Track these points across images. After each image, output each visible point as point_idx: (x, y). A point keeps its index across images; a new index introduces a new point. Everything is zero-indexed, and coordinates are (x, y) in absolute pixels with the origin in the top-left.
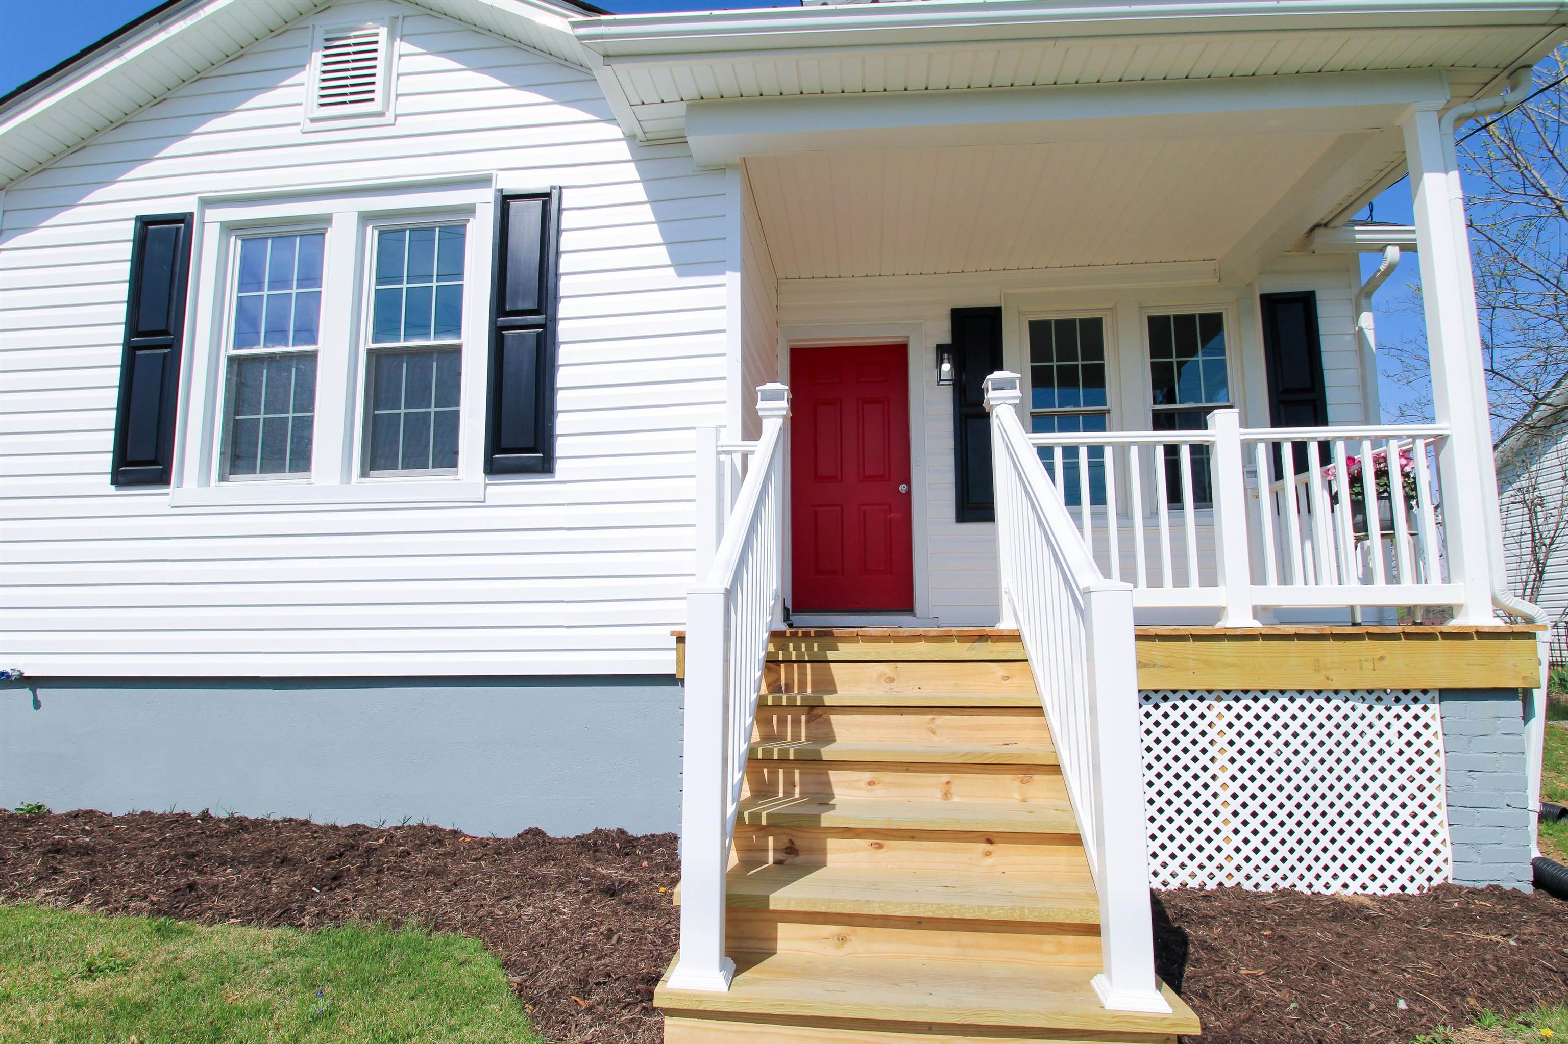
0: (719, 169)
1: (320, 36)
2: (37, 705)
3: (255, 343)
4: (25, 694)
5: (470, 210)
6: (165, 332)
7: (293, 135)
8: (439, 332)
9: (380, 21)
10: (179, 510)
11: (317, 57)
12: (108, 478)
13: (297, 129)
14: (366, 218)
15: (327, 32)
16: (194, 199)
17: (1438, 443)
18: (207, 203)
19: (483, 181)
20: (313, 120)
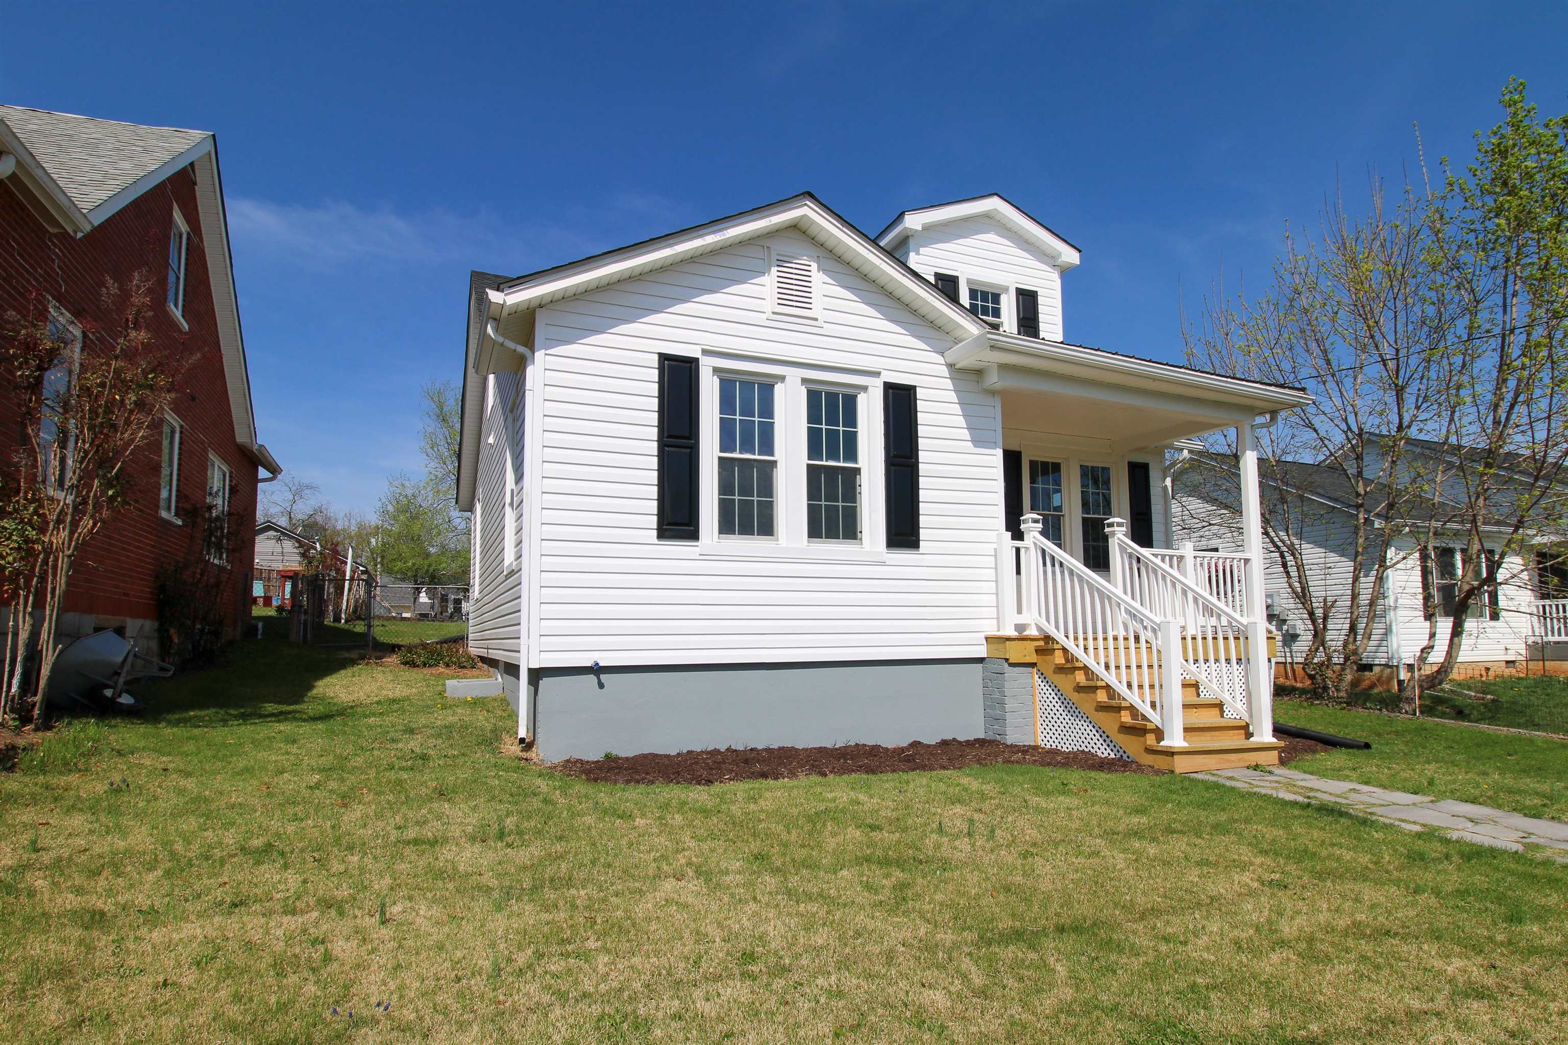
0: (992, 393)
1: (774, 257)
2: (601, 685)
3: (733, 450)
4: (592, 679)
5: (865, 388)
6: (689, 438)
7: (761, 319)
8: (845, 460)
9: (811, 258)
10: (704, 557)
11: (774, 270)
12: (655, 533)
13: (764, 316)
14: (805, 381)
15: (778, 255)
16: (699, 348)
17: (1247, 561)
18: (705, 352)
19: (878, 374)
20: (774, 313)
